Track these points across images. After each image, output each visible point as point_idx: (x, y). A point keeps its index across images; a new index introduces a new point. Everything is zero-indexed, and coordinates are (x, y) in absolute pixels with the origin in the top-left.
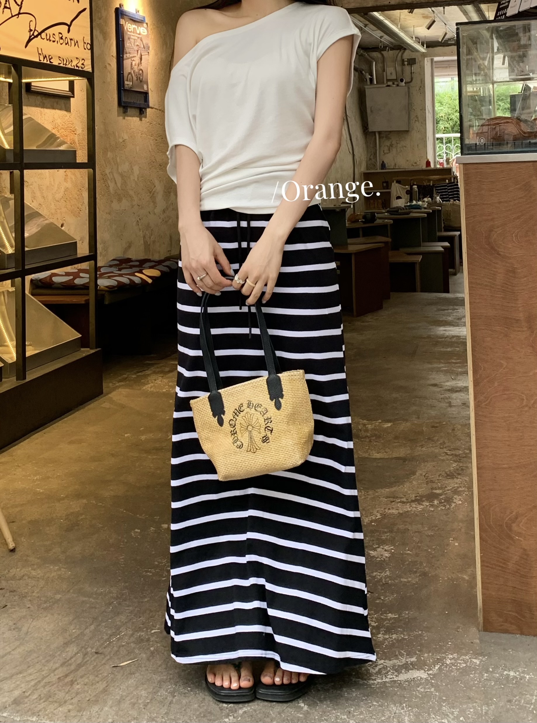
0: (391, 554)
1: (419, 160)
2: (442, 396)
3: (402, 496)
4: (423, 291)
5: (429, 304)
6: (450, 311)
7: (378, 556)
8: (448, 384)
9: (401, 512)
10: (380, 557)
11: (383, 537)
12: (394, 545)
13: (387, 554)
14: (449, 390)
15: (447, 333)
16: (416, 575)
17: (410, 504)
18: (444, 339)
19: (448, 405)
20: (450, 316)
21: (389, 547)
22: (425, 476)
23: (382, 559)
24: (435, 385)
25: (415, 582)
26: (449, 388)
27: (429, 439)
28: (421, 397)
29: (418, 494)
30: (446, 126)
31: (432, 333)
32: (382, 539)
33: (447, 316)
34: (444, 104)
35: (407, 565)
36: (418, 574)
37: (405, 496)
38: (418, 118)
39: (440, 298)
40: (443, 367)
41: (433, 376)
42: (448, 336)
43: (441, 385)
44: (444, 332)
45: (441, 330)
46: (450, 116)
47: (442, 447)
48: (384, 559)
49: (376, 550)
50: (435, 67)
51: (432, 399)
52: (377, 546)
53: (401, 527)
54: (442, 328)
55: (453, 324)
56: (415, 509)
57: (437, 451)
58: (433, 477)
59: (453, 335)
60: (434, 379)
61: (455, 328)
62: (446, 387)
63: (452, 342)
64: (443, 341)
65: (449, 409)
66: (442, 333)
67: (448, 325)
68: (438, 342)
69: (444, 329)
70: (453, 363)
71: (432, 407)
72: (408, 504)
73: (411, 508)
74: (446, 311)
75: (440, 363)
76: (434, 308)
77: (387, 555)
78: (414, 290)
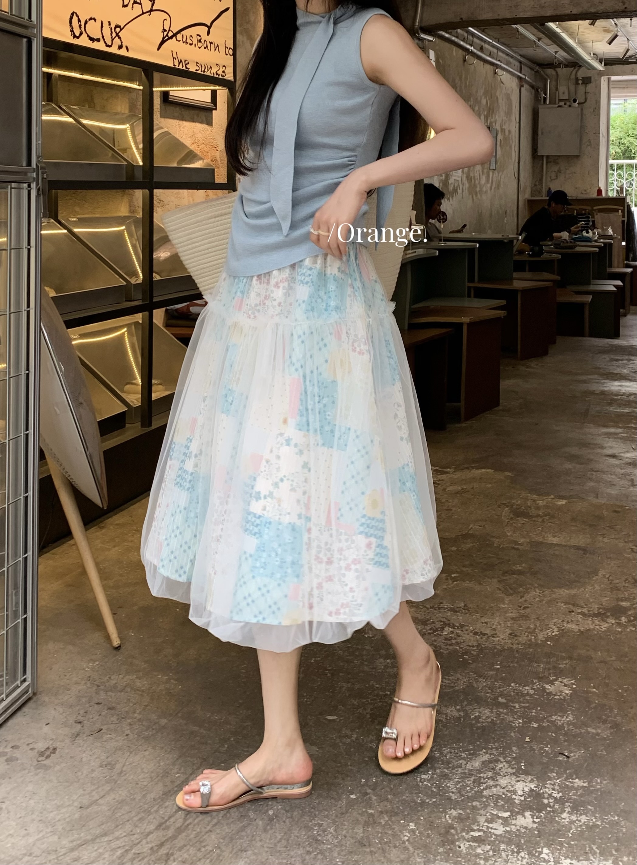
0: (573, 691)
1: (589, 188)
2: (623, 471)
3: (583, 604)
4: (591, 335)
5: (600, 353)
6: (624, 362)
7: (556, 693)
8: (628, 455)
9: (582, 629)
10: (559, 694)
11: (561, 666)
12: (575, 679)
13: (566, 690)
14: (630, 464)
15: (623, 390)
16: (606, 725)
17: (592, 619)
18: (619, 397)
19: (630, 483)
20: (625, 369)
21: (569, 681)
22: (608, 578)
23: (561, 697)
24: (613, 456)
25: (605, 736)
26: (630, 461)
27: (611, 527)
28: (598, 471)
29: (601, 605)
30: (617, 151)
31: (606, 389)
32: (560, 668)
33: (622, 368)
34: (616, 127)
35: (594, 708)
36: (609, 725)
37: (586, 605)
38: (590, 142)
39: (612, 346)
40: (621, 433)
41: (609, 444)
42: (624, 393)
43: (621, 456)
44: (620, 388)
45: (615, 386)
46: (622, 140)
47: (626, 540)
48: (565, 697)
49: (553, 684)
50: (612, 88)
51: (611, 475)
52: (555, 678)
53: (583, 652)
54: (616, 383)
55: (630, 378)
56: (598, 627)
57: (621, 545)
58: (617, 581)
59: (631, 392)
60: (611, 447)
61: (632, 383)
62: (627, 460)
63: (629, 401)
64: (618, 400)
65: (631, 489)
66: (617, 388)
67: (624, 379)
68: (612, 400)
69: (619, 384)
70: (632, 427)
71: (612, 484)
72: (590, 619)
73: (594, 625)
74: (620, 362)
75: (618, 427)
76: (607, 357)
77: (567, 692)
78: (583, 335)
